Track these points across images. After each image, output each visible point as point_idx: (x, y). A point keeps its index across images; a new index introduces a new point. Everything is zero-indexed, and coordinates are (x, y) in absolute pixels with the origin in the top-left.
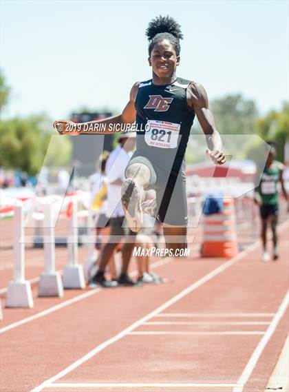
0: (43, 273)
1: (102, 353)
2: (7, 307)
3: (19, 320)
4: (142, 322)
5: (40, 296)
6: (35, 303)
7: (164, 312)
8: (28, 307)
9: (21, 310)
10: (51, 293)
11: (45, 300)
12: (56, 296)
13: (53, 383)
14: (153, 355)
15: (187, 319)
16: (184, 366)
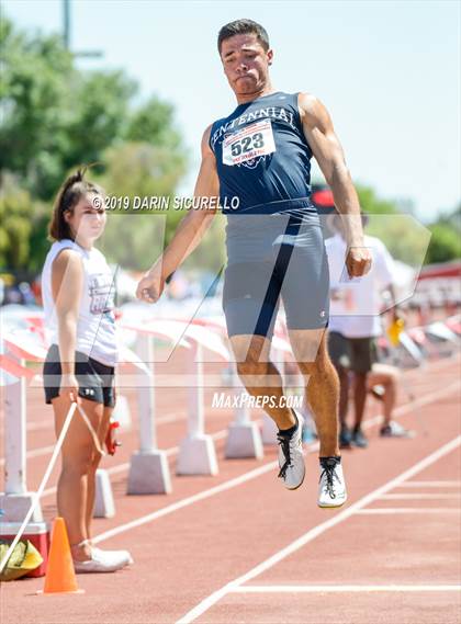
0: (233, 424)
1: (316, 540)
2: (179, 475)
3: (196, 492)
4: (377, 494)
5: (229, 458)
6: (220, 469)
7: (411, 479)
8: (209, 475)
9: (201, 479)
10: (244, 452)
11: (236, 463)
12: (251, 457)
13: (242, 585)
14: (391, 544)
15: (446, 490)
16: (436, 559)
